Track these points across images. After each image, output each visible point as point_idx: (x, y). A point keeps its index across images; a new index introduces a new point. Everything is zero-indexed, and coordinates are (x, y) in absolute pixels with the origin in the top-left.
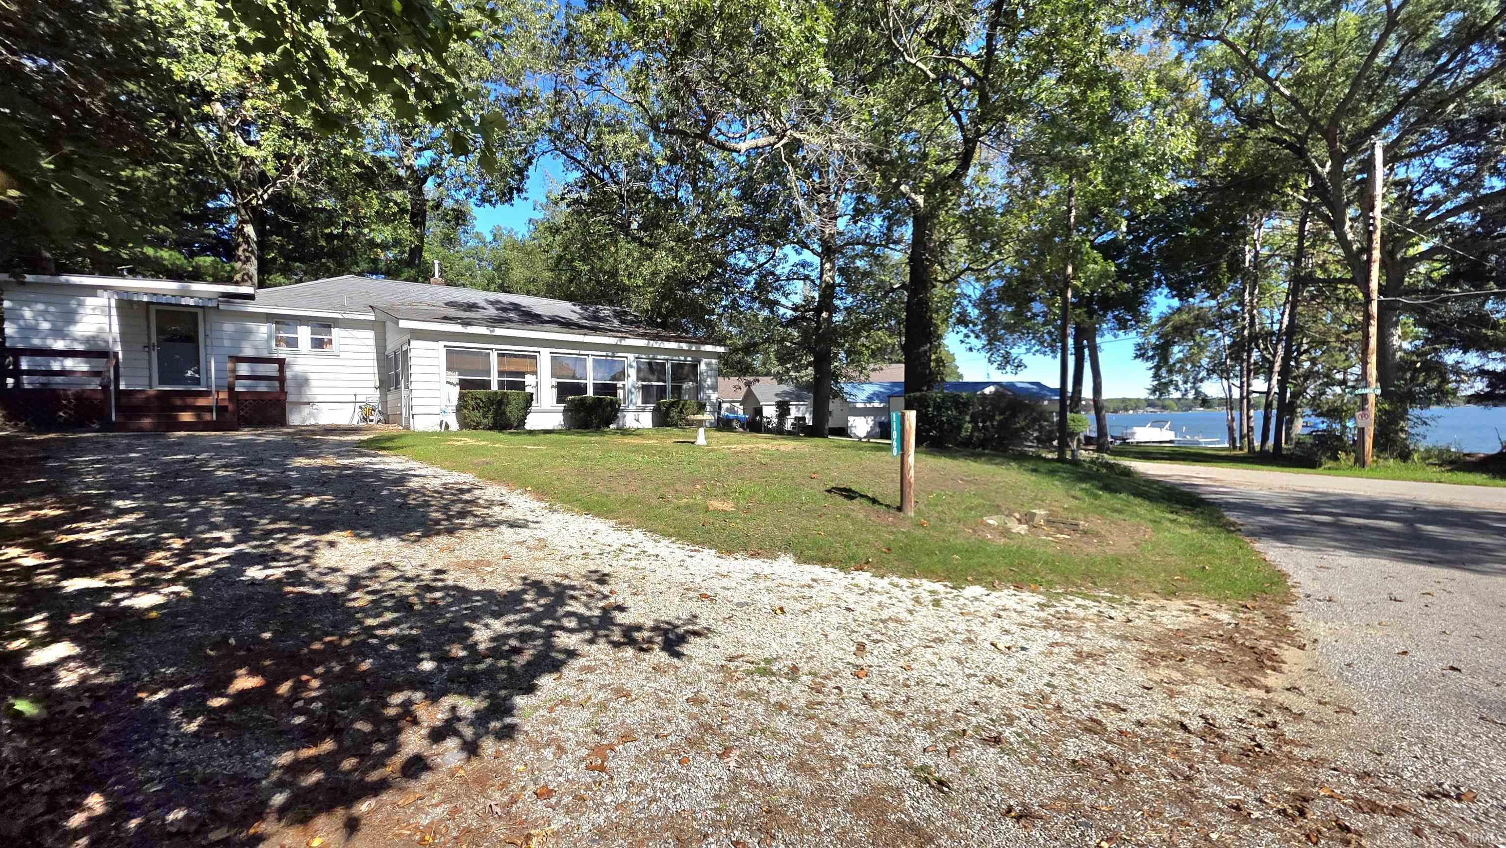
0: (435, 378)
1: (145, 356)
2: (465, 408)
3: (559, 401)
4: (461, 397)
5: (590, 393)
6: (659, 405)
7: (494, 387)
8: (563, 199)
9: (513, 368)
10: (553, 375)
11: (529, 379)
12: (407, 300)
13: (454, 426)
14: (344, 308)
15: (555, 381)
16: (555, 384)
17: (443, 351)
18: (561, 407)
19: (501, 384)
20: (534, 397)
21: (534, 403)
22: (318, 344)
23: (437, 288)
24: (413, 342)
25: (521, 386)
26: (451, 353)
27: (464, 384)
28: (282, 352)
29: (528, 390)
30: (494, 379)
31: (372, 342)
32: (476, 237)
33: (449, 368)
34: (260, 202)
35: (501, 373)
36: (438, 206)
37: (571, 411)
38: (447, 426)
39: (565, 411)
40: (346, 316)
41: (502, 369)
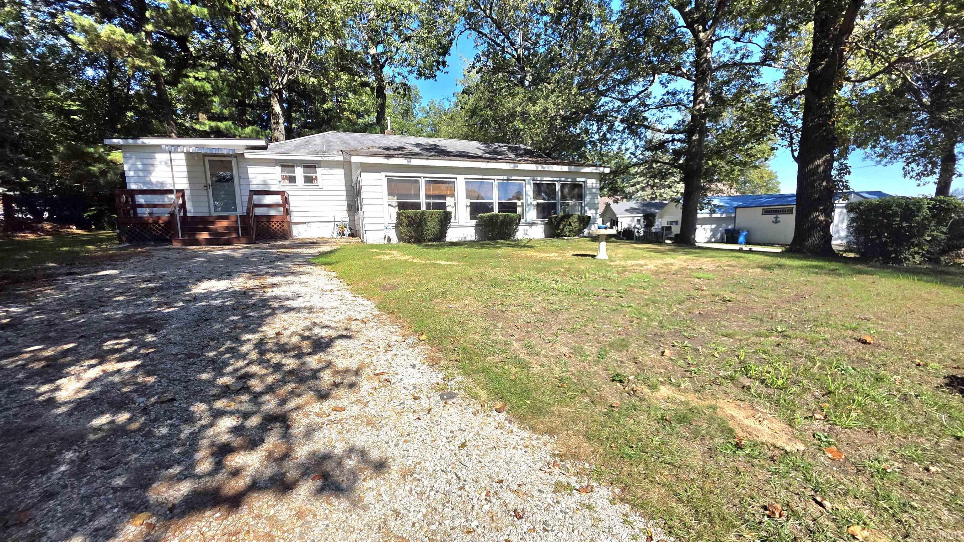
0: (380, 202)
1: (205, 192)
2: (401, 225)
3: (472, 218)
4: (399, 216)
5: (496, 210)
6: (550, 219)
7: (423, 208)
8: (473, 67)
9: (437, 193)
10: (468, 197)
11: (449, 201)
12: (367, 145)
13: (395, 240)
14: (324, 153)
15: (468, 202)
16: (469, 204)
17: (385, 181)
18: (474, 222)
19: (428, 205)
20: (453, 215)
21: (453, 220)
22: (309, 180)
23: (389, 136)
24: (363, 174)
25: (443, 206)
26: (391, 181)
27: (401, 206)
28: (286, 186)
29: (448, 209)
30: (423, 201)
31: (343, 177)
32: (422, 110)
33: (390, 194)
34: (281, 86)
35: (428, 197)
36: (392, 82)
37: (481, 226)
38: (389, 240)
39: (477, 226)
40: (325, 159)
41: (429, 193)
